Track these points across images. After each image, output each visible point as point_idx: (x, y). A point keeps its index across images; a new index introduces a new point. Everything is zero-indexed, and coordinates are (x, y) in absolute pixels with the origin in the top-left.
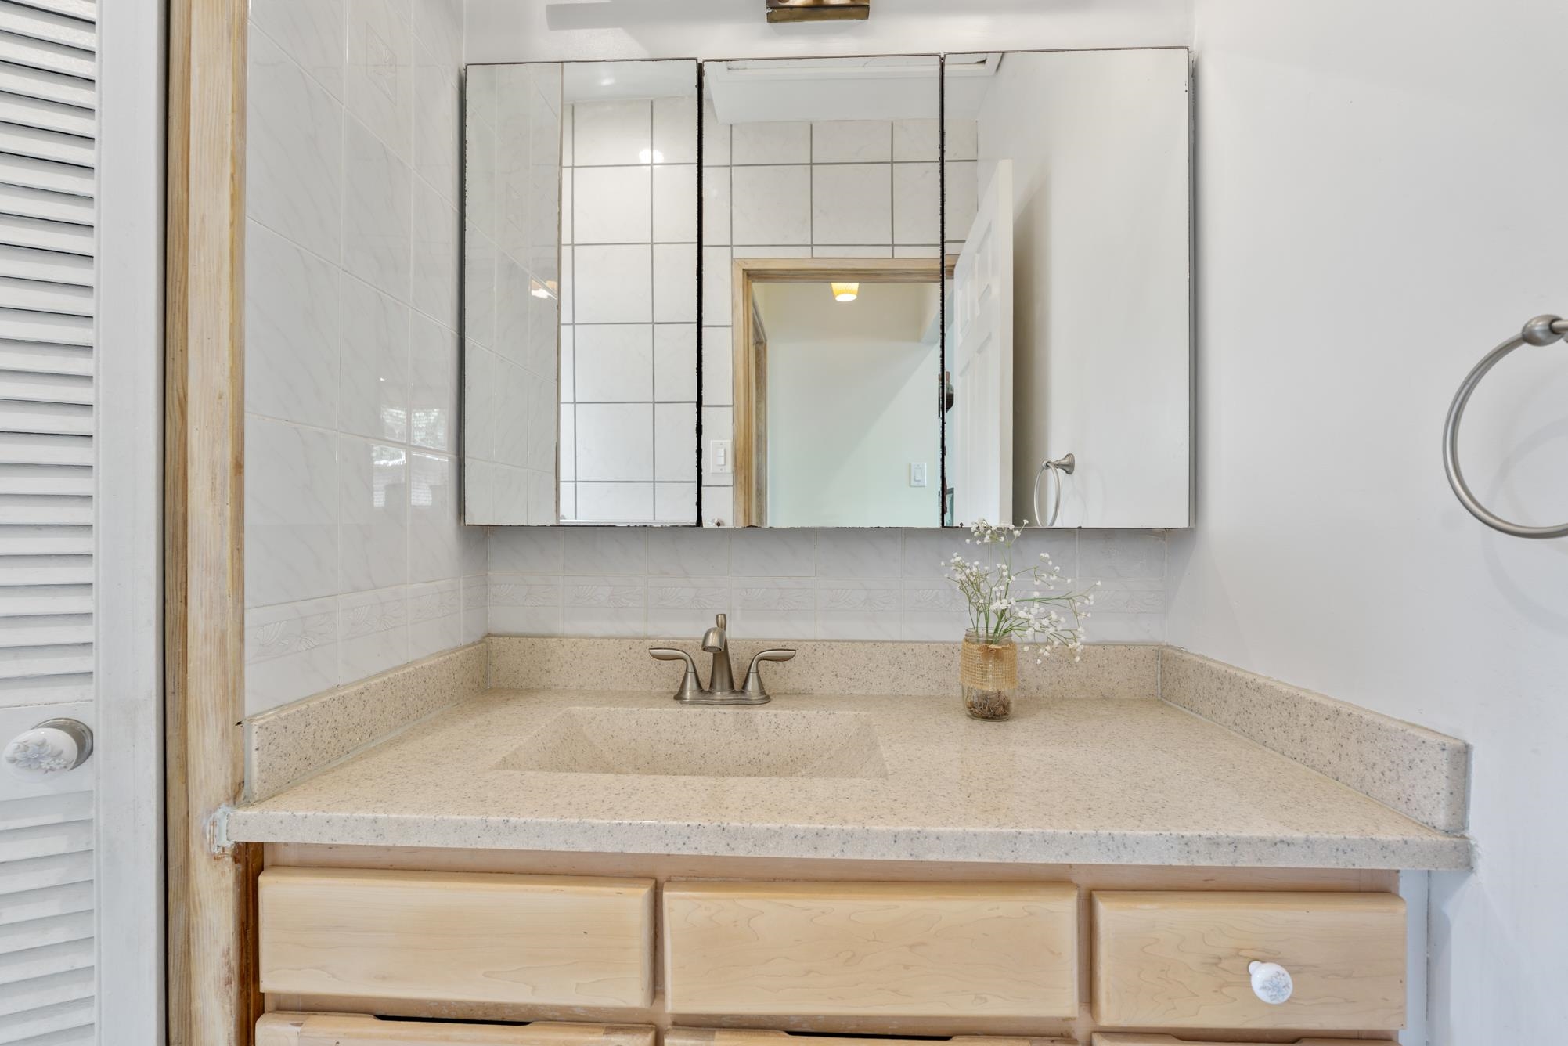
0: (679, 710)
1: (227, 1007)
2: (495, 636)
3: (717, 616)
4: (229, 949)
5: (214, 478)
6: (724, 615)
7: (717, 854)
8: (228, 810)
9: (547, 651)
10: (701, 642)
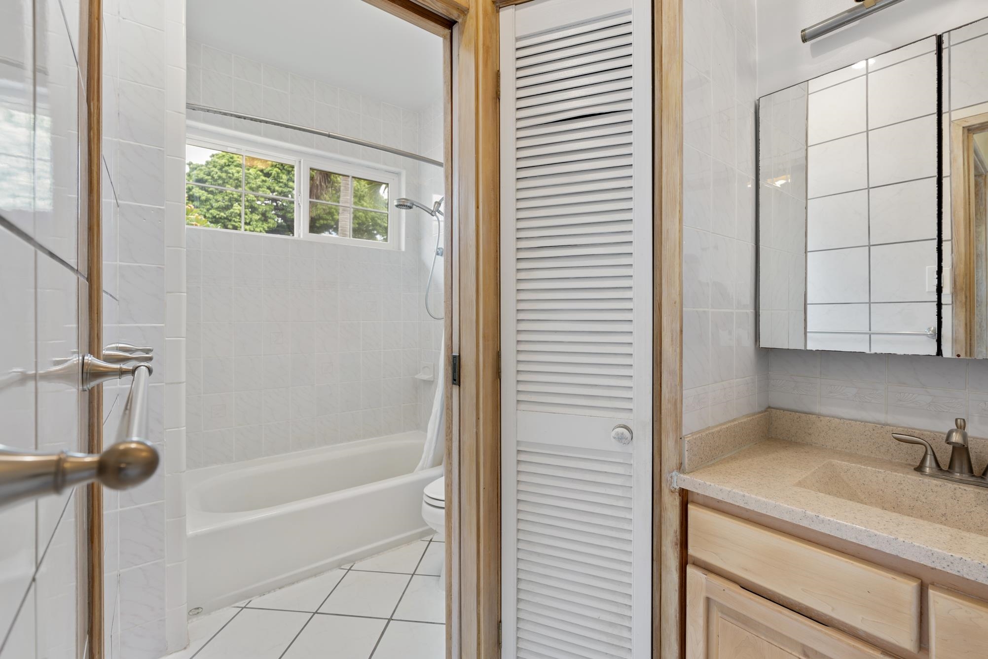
0: (921, 479)
1: (676, 555)
2: (774, 408)
3: (956, 420)
4: (677, 531)
5: (672, 337)
6: (964, 420)
7: (977, 581)
8: (677, 473)
9: (809, 422)
10: (945, 436)
